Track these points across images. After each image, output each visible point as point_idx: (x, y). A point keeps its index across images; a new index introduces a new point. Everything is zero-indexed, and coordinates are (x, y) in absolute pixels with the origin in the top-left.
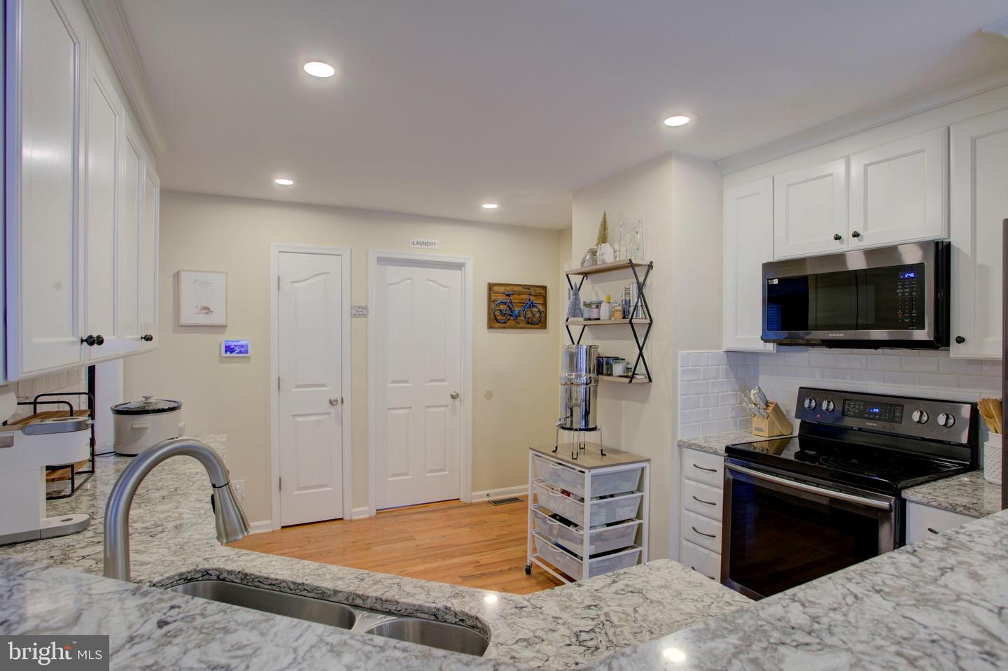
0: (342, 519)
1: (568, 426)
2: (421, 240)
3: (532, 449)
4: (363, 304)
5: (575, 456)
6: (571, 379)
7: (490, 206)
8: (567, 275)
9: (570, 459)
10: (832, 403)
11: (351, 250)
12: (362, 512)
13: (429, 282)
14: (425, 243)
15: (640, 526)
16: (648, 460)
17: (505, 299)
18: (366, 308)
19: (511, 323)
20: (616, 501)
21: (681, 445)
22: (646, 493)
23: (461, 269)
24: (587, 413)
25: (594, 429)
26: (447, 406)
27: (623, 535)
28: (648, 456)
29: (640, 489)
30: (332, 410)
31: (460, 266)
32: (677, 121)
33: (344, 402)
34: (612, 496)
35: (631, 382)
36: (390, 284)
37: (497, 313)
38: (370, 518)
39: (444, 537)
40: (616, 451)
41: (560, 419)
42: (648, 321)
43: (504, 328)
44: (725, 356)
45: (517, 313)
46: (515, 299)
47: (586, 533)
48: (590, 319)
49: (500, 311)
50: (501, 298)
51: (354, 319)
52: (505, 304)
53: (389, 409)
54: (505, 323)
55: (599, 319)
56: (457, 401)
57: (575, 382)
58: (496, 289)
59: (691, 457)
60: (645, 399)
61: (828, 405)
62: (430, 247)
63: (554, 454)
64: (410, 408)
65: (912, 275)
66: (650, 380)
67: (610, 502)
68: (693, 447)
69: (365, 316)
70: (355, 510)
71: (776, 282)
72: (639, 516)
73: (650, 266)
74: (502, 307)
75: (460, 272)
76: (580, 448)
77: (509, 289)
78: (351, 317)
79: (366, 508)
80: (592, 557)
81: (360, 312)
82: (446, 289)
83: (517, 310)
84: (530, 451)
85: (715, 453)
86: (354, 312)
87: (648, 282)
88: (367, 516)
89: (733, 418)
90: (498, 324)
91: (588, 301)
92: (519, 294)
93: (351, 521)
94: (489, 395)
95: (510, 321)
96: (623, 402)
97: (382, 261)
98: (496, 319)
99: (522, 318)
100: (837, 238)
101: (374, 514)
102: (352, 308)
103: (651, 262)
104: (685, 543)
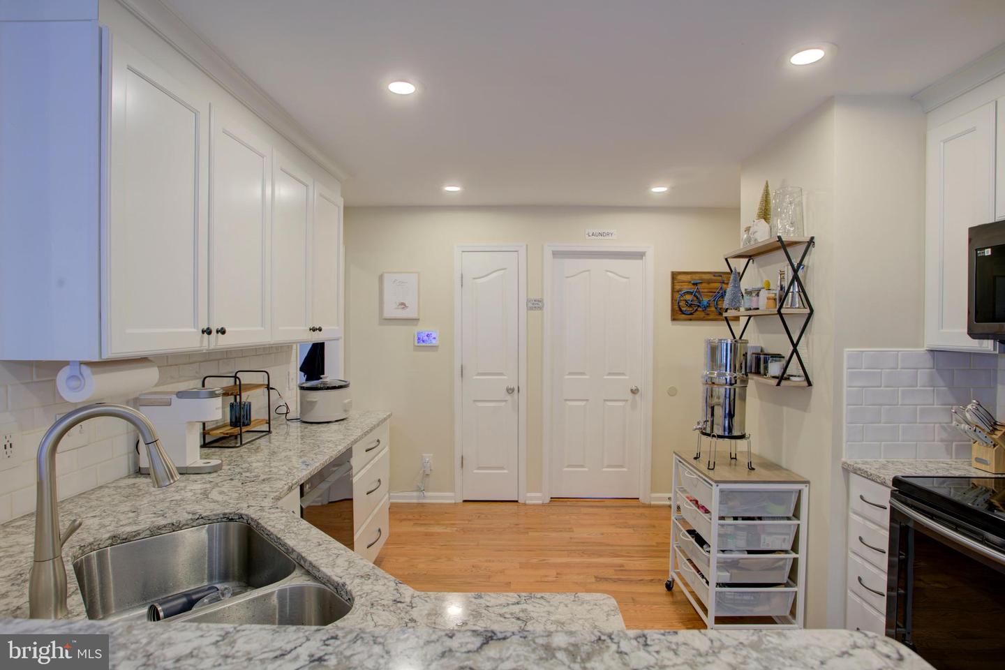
0: (517, 501)
1: (708, 431)
2: (596, 231)
3: (676, 454)
4: (538, 297)
5: (711, 467)
6: (711, 378)
7: (659, 189)
8: (726, 260)
9: (705, 469)
11: (527, 245)
12: (535, 497)
13: (608, 273)
14: (600, 234)
15: (795, 561)
16: (807, 482)
17: (691, 288)
18: (541, 301)
19: (700, 314)
20: (764, 525)
21: (848, 470)
22: (803, 522)
23: (642, 259)
24: (731, 415)
25: (742, 437)
26: (627, 400)
27: (772, 567)
28: (807, 477)
29: (796, 515)
30: (509, 397)
31: (640, 255)
32: (807, 57)
33: (520, 391)
34: (760, 518)
35: (778, 384)
36: (567, 277)
37: (682, 304)
38: (543, 505)
39: (602, 534)
40: (773, 466)
41: (698, 423)
42: (808, 311)
43: (691, 320)
44: (928, 357)
45: (705, 303)
46: (703, 288)
47: (715, 556)
48: (750, 309)
49: (686, 301)
50: (686, 288)
51: (530, 312)
52: (691, 293)
53: (566, 400)
54: (691, 314)
55: (758, 309)
56: (637, 397)
57: (716, 381)
58: (680, 277)
59: (859, 486)
60: (805, 407)
62: (607, 237)
63: (694, 462)
64: (587, 400)
66: (810, 384)
67: (754, 525)
68: (859, 472)
69: (541, 308)
70: (529, 495)
71: (988, 252)
72: (795, 548)
73: (811, 242)
74: (688, 297)
75: (641, 261)
76: (732, 458)
77: (697, 277)
78: (528, 309)
79: (538, 495)
80: (719, 585)
81: (536, 305)
82: (625, 280)
83: (705, 300)
84: (674, 455)
85: (883, 484)
86: (530, 305)
87: (805, 262)
88: (540, 502)
90: (683, 315)
91: (750, 289)
92: (709, 282)
93: (525, 504)
94: (672, 392)
95: (697, 313)
96: (785, 409)
97: (556, 254)
98: (681, 310)
99: (713, 309)
101: (547, 500)
102: (528, 301)
103: (812, 238)
104: (851, 594)
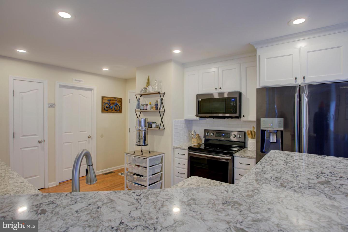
0: (44, 188)
1: (139, 144)
2: (77, 79)
3: (125, 153)
4: (53, 103)
5: (142, 154)
7: (105, 69)
8: (136, 95)
9: (140, 155)
10: (213, 134)
11: (48, 81)
12: (53, 184)
13: (80, 95)
14: (78, 81)
15: (162, 174)
16: (164, 153)
17: (108, 102)
18: (54, 104)
19: (110, 110)
20: (154, 167)
21: (174, 148)
22: (163, 164)
23: (92, 91)
24: (145, 140)
25: (147, 145)
26: (86, 141)
27: (157, 177)
29: (161, 162)
30: (39, 145)
31: (91, 90)
32: (177, 51)
33: (45, 141)
35: (159, 129)
36: (64, 95)
37: (105, 107)
38: (56, 186)
40: (153, 152)
41: (136, 142)
42: (164, 110)
43: (107, 112)
44: (184, 121)
45: (112, 107)
46: (111, 102)
47: (147, 178)
48: (144, 110)
49: (106, 106)
50: (106, 102)
51: (49, 108)
52: (108, 104)
53: (64, 143)
54: (107, 110)
55: (146, 110)
56: (90, 139)
57: (141, 130)
58: (105, 98)
59: (177, 151)
60: (162, 135)
61: (212, 134)
62: (80, 82)
64: (72, 142)
65: (234, 100)
66: (164, 129)
67: (153, 168)
68: (178, 148)
69: (54, 107)
70: (50, 184)
71: (200, 100)
72: (161, 171)
73: (164, 94)
74: (107, 105)
75: (91, 92)
76: (142, 152)
77: (109, 99)
78: (48, 108)
79: (55, 182)
80: (149, 185)
81: (52, 106)
82: (86, 98)
83: (112, 106)
85: (185, 149)
86: (49, 106)
88: (55, 185)
89: (186, 139)
90: (105, 111)
91: (143, 104)
92: (113, 100)
93: (48, 188)
94: (102, 136)
95: (109, 110)
96: (155, 136)
97: (61, 86)
98: (105, 109)
99: (114, 109)
100: (216, 89)
101: (58, 184)
102: (48, 104)
103: (165, 92)
104: (175, 177)
